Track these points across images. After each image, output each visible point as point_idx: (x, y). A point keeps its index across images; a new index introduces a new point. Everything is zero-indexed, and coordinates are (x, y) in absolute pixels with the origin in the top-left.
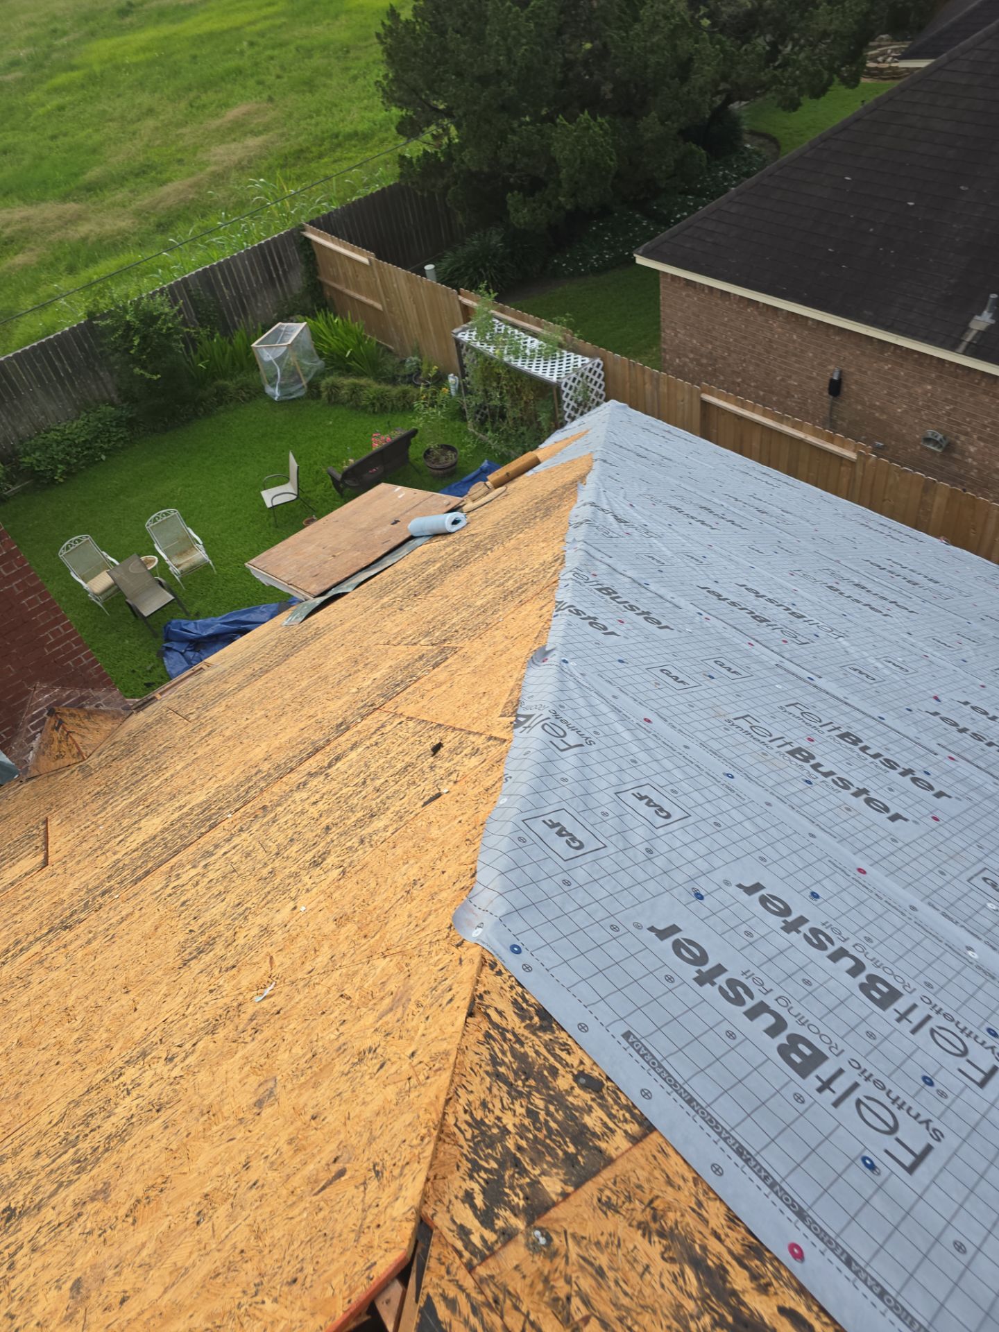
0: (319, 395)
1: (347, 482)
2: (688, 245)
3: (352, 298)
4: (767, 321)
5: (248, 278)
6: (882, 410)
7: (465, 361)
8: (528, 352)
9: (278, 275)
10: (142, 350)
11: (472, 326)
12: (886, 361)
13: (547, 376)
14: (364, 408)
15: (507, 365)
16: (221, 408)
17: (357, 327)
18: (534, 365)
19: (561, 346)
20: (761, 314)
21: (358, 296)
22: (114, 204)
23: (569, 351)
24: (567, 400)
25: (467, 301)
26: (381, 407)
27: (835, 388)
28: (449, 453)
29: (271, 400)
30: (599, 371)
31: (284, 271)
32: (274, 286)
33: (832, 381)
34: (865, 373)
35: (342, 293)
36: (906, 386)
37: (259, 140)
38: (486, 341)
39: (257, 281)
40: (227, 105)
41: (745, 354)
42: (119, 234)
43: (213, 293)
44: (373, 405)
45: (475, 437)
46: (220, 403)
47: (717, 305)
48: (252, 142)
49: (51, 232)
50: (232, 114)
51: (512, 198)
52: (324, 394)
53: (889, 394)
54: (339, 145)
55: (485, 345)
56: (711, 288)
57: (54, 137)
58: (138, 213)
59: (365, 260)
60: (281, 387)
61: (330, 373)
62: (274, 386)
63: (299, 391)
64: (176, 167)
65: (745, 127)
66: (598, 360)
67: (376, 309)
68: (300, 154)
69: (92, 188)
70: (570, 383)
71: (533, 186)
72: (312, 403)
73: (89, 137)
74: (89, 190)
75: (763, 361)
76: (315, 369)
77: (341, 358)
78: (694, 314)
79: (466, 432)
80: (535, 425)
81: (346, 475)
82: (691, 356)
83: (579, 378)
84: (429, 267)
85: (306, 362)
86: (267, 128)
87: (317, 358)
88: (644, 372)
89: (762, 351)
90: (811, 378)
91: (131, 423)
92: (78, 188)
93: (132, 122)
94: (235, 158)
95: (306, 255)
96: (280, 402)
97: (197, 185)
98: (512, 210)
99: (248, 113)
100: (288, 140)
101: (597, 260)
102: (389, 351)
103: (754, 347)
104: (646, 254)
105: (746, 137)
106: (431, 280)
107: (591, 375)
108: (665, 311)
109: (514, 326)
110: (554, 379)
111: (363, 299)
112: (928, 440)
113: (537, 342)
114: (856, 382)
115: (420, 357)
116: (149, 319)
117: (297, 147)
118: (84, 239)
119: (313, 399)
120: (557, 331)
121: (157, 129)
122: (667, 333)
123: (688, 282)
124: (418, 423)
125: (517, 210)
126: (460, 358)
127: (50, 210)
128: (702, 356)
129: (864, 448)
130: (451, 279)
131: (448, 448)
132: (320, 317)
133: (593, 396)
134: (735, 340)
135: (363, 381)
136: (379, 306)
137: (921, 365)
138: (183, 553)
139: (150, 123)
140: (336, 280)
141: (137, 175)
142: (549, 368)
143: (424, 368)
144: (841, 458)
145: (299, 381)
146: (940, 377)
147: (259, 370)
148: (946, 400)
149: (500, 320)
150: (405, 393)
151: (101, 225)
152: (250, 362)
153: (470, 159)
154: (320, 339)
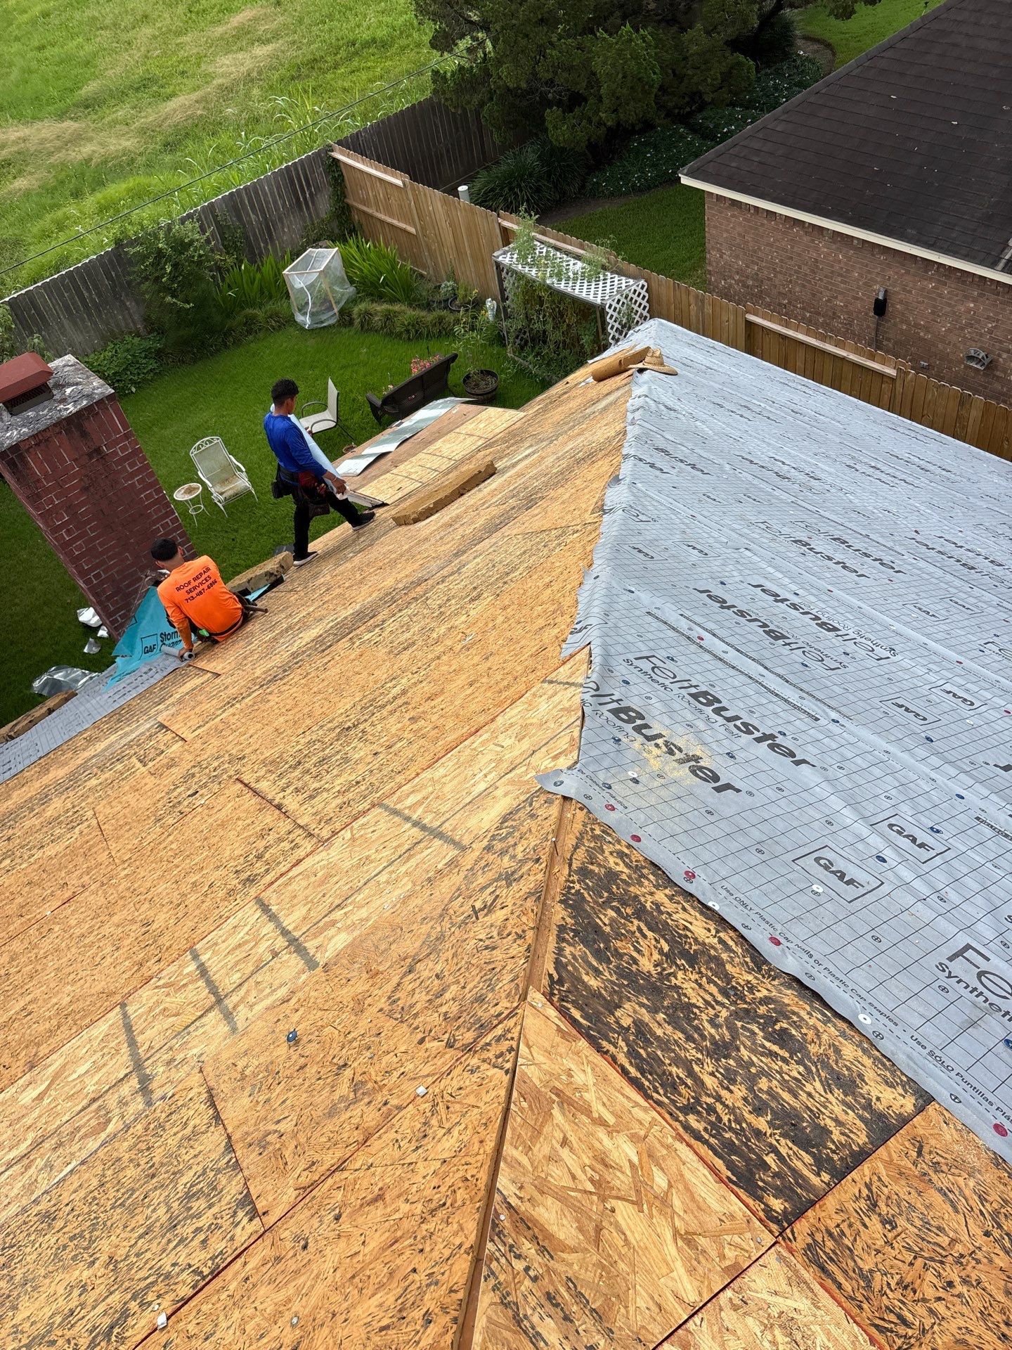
0: (351, 322)
1: (386, 408)
2: (733, 164)
3: (382, 222)
4: (813, 241)
5: (275, 202)
6: (927, 330)
7: (506, 284)
8: (571, 274)
9: (305, 198)
10: (173, 279)
11: (514, 249)
12: (931, 279)
13: (591, 298)
14: (399, 335)
15: (549, 287)
16: (251, 337)
17: (391, 251)
18: (577, 288)
19: (604, 268)
20: (806, 233)
21: (389, 220)
22: (115, 122)
23: (612, 273)
24: (611, 322)
25: (506, 224)
26: (415, 334)
27: (880, 307)
28: (489, 379)
29: (302, 329)
30: (643, 292)
31: (311, 194)
32: (301, 209)
33: (877, 300)
34: (910, 292)
35: (372, 216)
36: (949, 305)
37: (269, 48)
38: (527, 264)
39: (284, 205)
40: (229, 10)
41: (791, 275)
42: (124, 155)
43: (239, 218)
44: (408, 331)
45: (515, 362)
46: (249, 332)
47: (762, 225)
48: (261, 51)
49: (50, 154)
50: (236, 20)
51: (551, 115)
52: (357, 322)
53: (933, 313)
54: (356, 53)
55: (527, 269)
56: (757, 208)
57: (41, 48)
58: (143, 131)
59: (399, 182)
60: (312, 315)
61: (362, 300)
62: (305, 314)
63: (330, 319)
64: (180, 80)
65: (797, 32)
66: (642, 282)
67: (409, 233)
68: (313, 63)
69: (89, 105)
70: (614, 304)
71: (574, 101)
72: (344, 330)
73: (81, 47)
74: (87, 107)
75: (809, 282)
76: (346, 297)
77: (375, 285)
78: (739, 235)
79: (506, 358)
80: (578, 349)
81: (386, 401)
82: (737, 277)
83: (623, 300)
84: (462, 188)
85: (337, 289)
86: (276, 36)
87: (347, 285)
88: (688, 292)
89: (808, 272)
90: (857, 299)
91: (159, 354)
92: (76, 105)
93: (126, 30)
94: (243, 69)
95: (334, 177)
96: (311, 330)
97: (204, 100)
98: (550, 127)
99: (255, 19)
100: (299, 48)
101: (639, 178)
102: (422, 276)
103: (800, 267)
104: (691, 174)
105: (799, 42)
106: (465, 200)
107: (635, 297)
108: (710, 232)
109: (557, 249)
110: (599, 301)
111: (395, 222)
112: (971, 358)
113: (580, 264)
114: (901, 302)
115: (455, 281)
116: (181, 246)
117: (310, 57)
118: (88, 161)
119: (345, 326)
120: (598, 253)
121: (155, 37)
122: (712, 255)
123: (734, 203)
124: (458, 347)
125: (555, 128)
126: (501, 281)
127: (45, 131)
128: (747, 277)
129: (904, 365)
130: (484, 199)
131: (489, 373)
132: (351, 242)
133: (637, 318)
134: (781, 261)
135: (397, 307)
136: (413, 230)
137: (964, 282)
138: (225, 481)
139: (147, 30)
140: (364, 202)
141: (137, 89)
142: (593, 290)
143: (461, 292)
144: (882, 375)
145: (331, 308)
146: (981, 295)
147: (288, 297)
148: (988, 318)
149: (542, 242)
150: (441, 319)
151: (102, 144)
152: (281, 289)
153: (507, 75)
154: (352, 266)
